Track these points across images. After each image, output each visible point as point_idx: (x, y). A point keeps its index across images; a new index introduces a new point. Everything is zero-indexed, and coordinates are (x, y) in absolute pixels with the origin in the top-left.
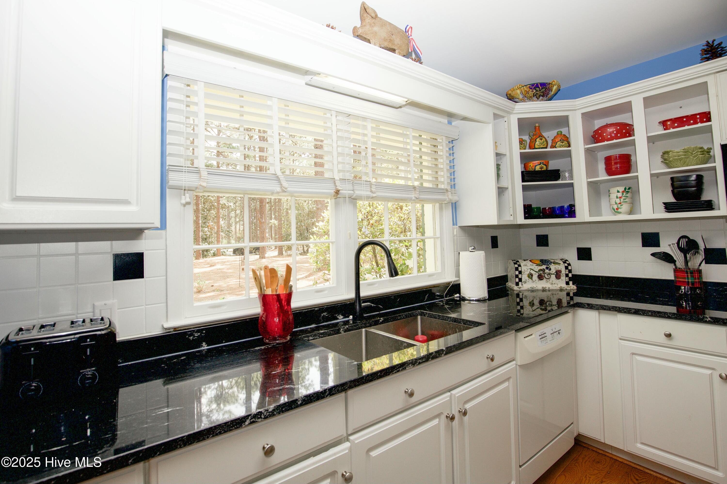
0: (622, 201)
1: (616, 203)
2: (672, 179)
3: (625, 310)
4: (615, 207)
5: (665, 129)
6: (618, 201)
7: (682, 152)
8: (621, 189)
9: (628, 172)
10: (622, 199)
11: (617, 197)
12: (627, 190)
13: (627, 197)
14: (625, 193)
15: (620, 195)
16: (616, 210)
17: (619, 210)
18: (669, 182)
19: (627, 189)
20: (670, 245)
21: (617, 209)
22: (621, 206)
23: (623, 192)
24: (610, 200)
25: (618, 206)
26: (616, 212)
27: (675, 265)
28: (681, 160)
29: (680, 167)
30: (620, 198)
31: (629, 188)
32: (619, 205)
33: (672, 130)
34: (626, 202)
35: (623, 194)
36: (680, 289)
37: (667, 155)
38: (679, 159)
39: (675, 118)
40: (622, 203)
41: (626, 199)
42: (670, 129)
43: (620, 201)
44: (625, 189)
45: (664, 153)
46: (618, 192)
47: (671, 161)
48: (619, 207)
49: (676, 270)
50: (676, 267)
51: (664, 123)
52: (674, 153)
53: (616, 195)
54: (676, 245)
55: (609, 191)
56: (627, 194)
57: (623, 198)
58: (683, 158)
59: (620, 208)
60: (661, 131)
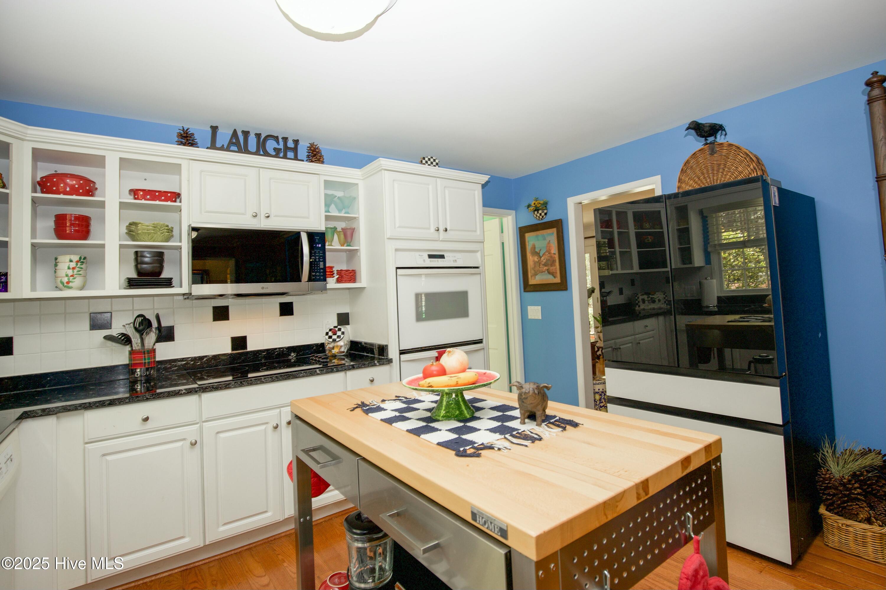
0: (75, 273)
1: (67, 276)
2: (136, 252)
3: (98, 404)
4: (65, 280)
5: (135, 199)
6: (70, 272)
7: (151, 226)
8: (76, 258)
9: (85, 237)
10: (75, 271)
11: (69, 268)
12: (82, 260)
13: (82, 268)
14: (79, 264)
15: (73, 265)
16: (65, 284)
17: (71, 285)
18: (133, 257)
19: (82, 258)
20: (124, 326)
21: (68, 283)
22: (74, 279)
23: (77, 262)
24: (57, 271)
25: (69, 279)
26: (65, 287)
27: (132, 346)
28: (149, 234)
29: (146, 241)
30: (74, 268)
31: (85, 258)
32: (72, 278)
33: (143, 201)
34: (80, 275)
35: (77, 265)
36: (136, 372)
37: (134, 227)
38: (148, 233)
39: (149, 190)
40: (75, 276)
41: (80, 271)
42: (141, 200)
43: (73, 272)
44: (80, 258)
45: (130, 224)
46: (71, 261)
47: (139, 234)
48: (71, 280)
49: (132, 353)
50: (132, 350)
51: (135, 193)
52: (144, 226)
53: (68, 265)
54: (132, 325)
55: (56, 259)
56: (82, 265)
57: (77, 269)
58: (151, 233)
59: (72, 282)
60: (130, 199)
